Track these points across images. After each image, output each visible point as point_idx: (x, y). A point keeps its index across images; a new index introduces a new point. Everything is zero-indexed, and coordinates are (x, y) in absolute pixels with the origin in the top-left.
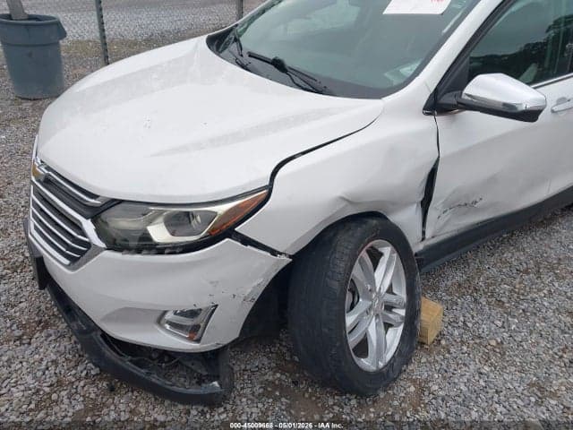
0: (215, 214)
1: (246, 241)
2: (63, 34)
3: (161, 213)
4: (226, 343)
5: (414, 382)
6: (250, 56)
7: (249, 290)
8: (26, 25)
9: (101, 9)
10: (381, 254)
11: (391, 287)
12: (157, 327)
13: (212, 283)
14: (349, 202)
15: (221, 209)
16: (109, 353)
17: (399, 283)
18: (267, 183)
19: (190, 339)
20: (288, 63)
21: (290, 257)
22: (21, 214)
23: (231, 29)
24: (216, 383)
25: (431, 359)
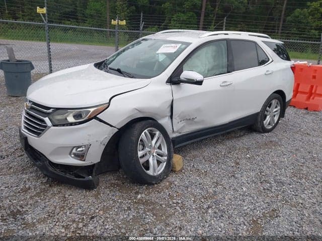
0: (90, 111)
1: (101, 121)
2: (33, 68)
3: (72, 112)
4: (95, 163)
5: (168, 182)
6: (110, 69)
7: (102, 139)
8: (16, 64)
9: (51, 61)
10: (155, 134)
11: (160, 145)
12: (69, 156)
13: (88, 135)
14: (139, 111)
15: (92, 110)
16: (50, 169)
17: (164, 145)
18: (108, 102)
19: (81, 160)
20: (122, 70)
21: (118, 129)
22: (13, 137)
23: (104, 61)
24: (90, 177)
25: (177, 176)
